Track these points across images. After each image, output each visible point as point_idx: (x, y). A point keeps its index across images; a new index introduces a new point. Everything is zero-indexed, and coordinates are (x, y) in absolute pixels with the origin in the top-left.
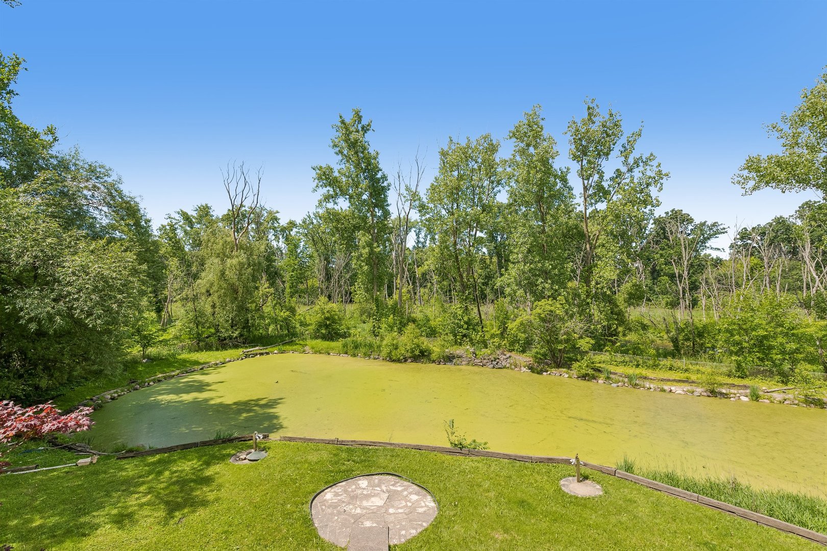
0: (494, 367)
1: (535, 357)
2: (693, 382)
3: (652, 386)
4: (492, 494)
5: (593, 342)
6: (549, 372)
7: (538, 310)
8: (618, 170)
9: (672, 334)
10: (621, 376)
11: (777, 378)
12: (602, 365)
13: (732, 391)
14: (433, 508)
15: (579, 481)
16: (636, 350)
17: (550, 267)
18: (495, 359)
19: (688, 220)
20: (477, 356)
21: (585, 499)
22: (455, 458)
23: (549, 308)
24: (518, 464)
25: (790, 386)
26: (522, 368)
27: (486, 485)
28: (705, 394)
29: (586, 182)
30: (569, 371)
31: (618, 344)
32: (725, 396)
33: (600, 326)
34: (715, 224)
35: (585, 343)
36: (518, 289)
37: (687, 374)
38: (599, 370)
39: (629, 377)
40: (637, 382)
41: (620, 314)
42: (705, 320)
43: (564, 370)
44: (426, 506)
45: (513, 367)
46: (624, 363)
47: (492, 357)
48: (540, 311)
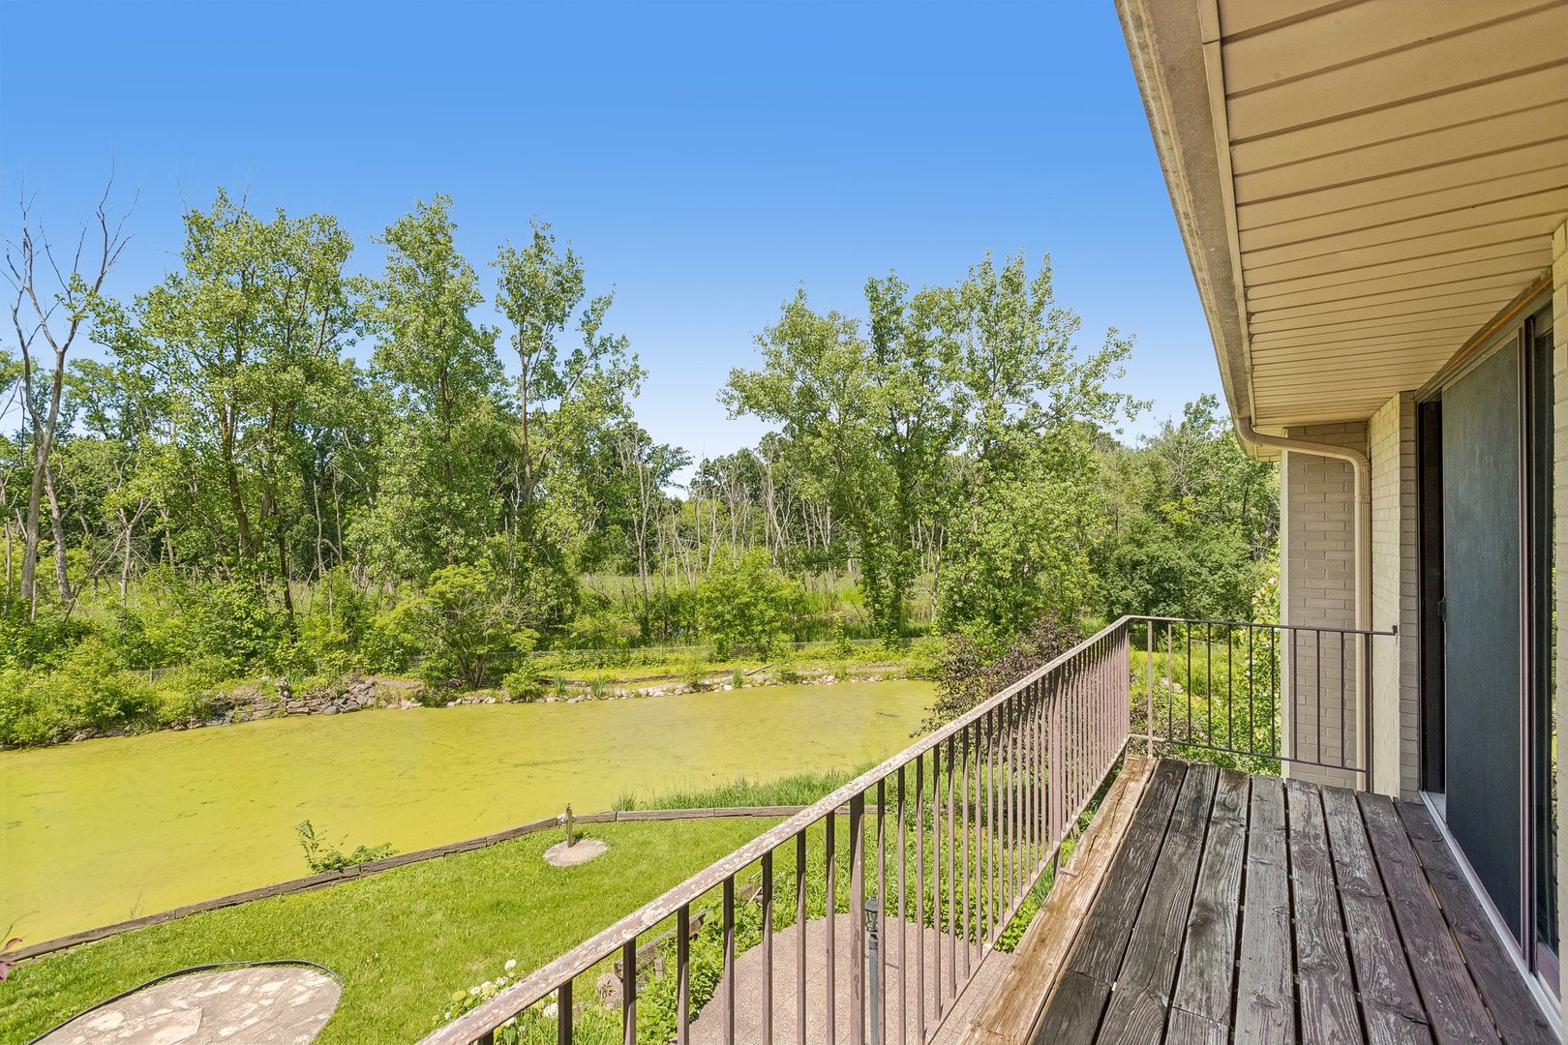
0: (338, 711)
1: (428, 676)
2: (673, 677)
3: (623, 692)
4: (439, 916)
5: (537, 635)
6: (459, 701)
7: (440, 586)
8: (577, 351)
9: (640, 611)
10: (580, 685)
11: (757, 655)
12: (550, 673)
13: (716, 680)
14: (326, 985)
15: (570, 845)
16: (597, 641)
17: (464, 504)
18: (340, 694)
19: (643, 439)
20: (294, 695)
21: (588, 864)
22: (331, 890)
23: (460, 580)
24: (465, 856)
25: (769, 663)
26: (403, 702)
27: (421, 907)
28: (687, 690)
29: (526, 359)
30: (497, 692)
31: (575, 634)
32: (708, 688)
33: (546, 607)
34: (678, 451)
35: (525, 639)
36: (400, 547)
37: (663, 668)
38: (545, 682)
39: (594, 685)
40: (604, 690)
41: (570, 583)
42: (680, 588)
43: (486, 691)
44: (309, 989)
45: (383, 703)
46: (583, 664)
47: (332, 692)
48: (444, 588)
